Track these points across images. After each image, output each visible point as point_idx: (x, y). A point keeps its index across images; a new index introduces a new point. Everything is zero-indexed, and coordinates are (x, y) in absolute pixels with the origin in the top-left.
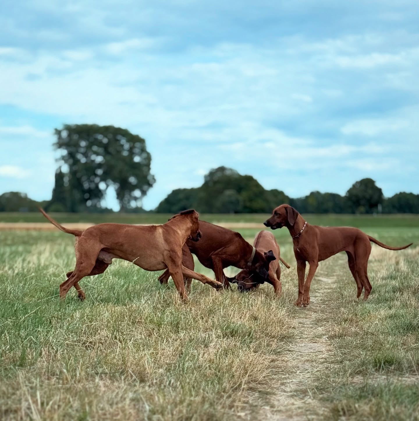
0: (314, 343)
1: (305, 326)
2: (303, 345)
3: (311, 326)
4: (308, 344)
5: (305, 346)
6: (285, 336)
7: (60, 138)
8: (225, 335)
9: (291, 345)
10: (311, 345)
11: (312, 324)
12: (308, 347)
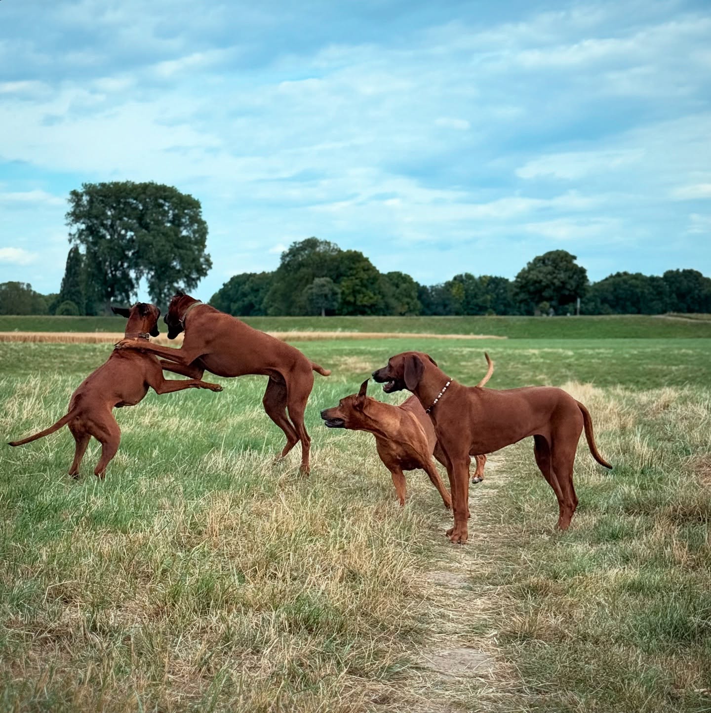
0: (469, 647)
1: (450, 592)
2: (446, 653)
3: (460, 592)
4: (457, 651)
5: (450, 655)
6: (411, 629)
7: (78, 204)
8: (294, 628)
9: (421, 653)
10: (462, 655)
11: (463, 588)
12: (457, 658)
